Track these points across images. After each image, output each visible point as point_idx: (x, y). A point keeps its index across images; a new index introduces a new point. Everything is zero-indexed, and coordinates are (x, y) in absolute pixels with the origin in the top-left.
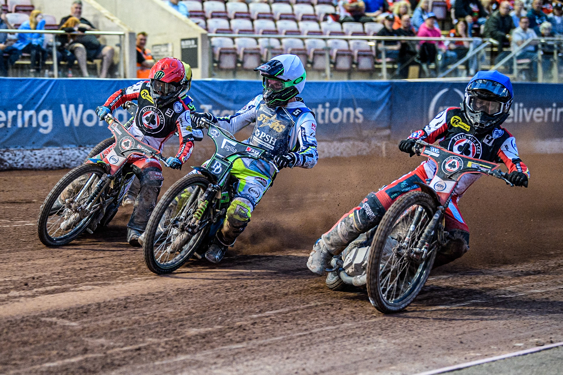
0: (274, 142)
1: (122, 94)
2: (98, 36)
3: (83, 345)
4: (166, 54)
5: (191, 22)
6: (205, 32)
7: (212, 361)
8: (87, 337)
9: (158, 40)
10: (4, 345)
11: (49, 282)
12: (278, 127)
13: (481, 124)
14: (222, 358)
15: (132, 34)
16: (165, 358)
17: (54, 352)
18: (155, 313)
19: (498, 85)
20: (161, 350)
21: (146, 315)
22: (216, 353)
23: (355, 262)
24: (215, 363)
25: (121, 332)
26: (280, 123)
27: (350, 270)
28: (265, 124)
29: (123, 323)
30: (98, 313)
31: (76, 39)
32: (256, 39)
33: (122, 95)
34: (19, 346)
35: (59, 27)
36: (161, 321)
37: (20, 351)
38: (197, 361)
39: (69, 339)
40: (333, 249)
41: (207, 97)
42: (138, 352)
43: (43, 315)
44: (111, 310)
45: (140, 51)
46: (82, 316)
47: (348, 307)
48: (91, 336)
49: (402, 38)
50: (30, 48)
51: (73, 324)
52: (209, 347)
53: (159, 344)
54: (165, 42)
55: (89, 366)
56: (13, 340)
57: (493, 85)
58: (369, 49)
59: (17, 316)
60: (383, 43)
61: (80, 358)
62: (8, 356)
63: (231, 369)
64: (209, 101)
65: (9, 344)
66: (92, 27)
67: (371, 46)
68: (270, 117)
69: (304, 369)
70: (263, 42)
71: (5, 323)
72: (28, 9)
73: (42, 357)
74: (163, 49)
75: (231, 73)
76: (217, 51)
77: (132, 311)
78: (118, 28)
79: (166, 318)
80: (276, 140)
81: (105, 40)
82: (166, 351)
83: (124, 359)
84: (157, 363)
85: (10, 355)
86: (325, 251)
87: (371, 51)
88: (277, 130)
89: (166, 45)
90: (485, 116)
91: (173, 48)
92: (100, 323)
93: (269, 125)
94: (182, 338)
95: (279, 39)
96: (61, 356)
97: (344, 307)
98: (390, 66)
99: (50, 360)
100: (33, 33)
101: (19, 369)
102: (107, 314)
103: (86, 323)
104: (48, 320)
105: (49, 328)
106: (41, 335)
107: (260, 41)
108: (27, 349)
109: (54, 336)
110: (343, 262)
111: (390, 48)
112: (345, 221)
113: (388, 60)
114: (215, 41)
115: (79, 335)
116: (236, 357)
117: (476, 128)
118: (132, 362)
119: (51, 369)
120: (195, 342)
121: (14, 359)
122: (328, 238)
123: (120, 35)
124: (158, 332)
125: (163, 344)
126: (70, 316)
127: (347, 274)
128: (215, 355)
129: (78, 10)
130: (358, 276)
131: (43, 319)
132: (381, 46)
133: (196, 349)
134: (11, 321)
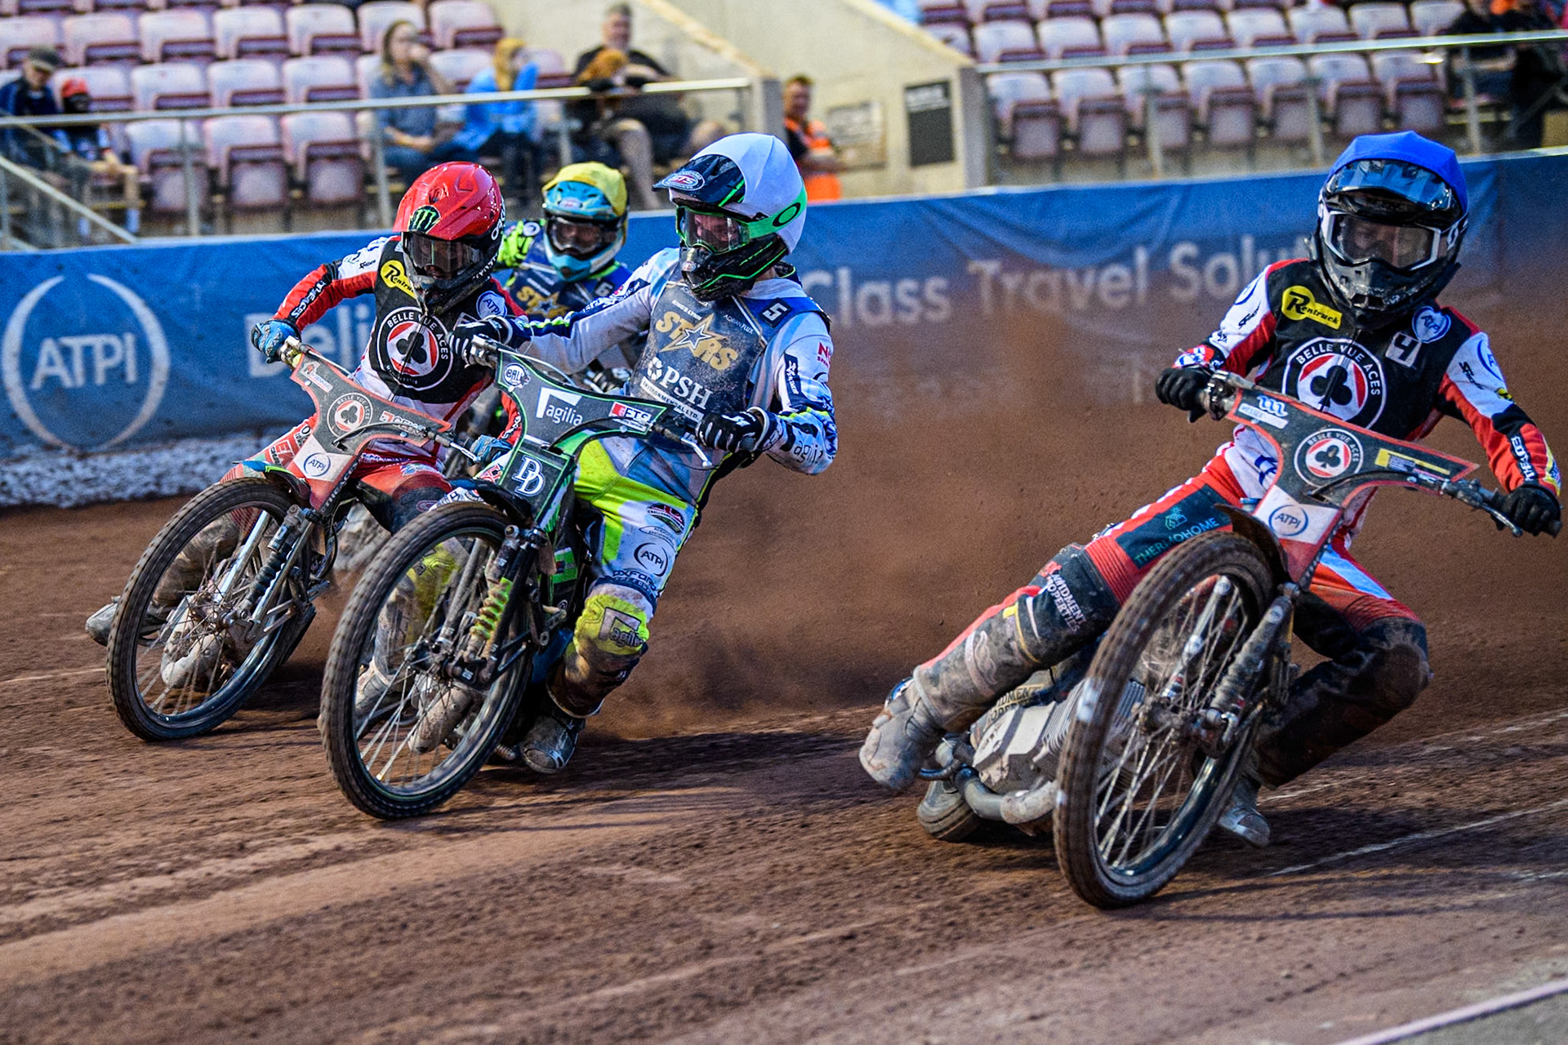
0: (705, 399)
1: (327, 278)
2: (678, 96)
3: (699, 933)
4: (865, 130)
5: (930, 37)
6: (967, 61)
7: (1053, 959)
8: (708, 911)
9: (843, 94)
10: (488, 945)
11: (593, 768)
12: (717, 355)
13: (1373, 300)
14: (1080, 948)
15: (770, 84)
16: (923, 956)
17: (625, 958)
18: (887, 836)
19: (1422, 174)
20: (910, 935)
21: (862, 843)
22: (1062, 937)
23: (1010, 750)
24: (1062, 963)
25: (799, 892)
26: (724, 343)
27: (994, 774)
28: (678, 342)
29: (801, 868)
30: (731, 847)
31: (621, 107)
32: (1112, 70)
33: (328, 283)
34: (529, 947)
35: (572, 80)
36: (905, 857)
37: (532, 958)
38: (1013, 960)
39: (660, 919)
40: (947, 712)
41: (985, 237)
42: (849, 944)
43: (584, 860)
44: (767, 836)
45: (795, 127)
46: (690, 855)
47: (1418, 789)
48: (719, 910)
49: (1520, 36)
50: (498, 142)
51: (668, 878)
52: (1042, 922)
53: (903, 921)
54: (861, 97)
55: (720, 989)
56: (512, 931)
57: (1404, 175)
58: (1425, 72)
59: (517, 864)
60: (1465, 53)
61: (693, 970)
62: (500, 974)
63: (1106, 976)
64: (991, 250)
65: (503, 943)
66: (662, 73)
67: (1432, 66)
68: (694, 322)
69: (1309, 966)
70: (1131, 78)
71: (485, 886)
72: (486, 38)
73: (592, 972)
74: (858, 117)
75: (1047, 169)
76: (1005, 111)
77: (824, 833)
78: (731, 71)
79: (917, 847)
80: (708, 393)
81: (698, 106)
82: (924, 937)
83: (811, 966)
84: (902, 971)
85: (508, 972)
86: (920, 719)
87: (1434, 78)
88: (714, 363)
89: (865, 106)
90: (1383, 272)
91: (885, 113)
92: (738, 871)
93: (691, 346)
94: (965, 900)
95: (1176, 66)
96: (641, 968)
97: (1408, 790)
98: (1490, 117)
99: (614, 979)
100: (503, 103)
101: (533, 1008)
102: (756, 846)
103: (702, 873)
104: (599, 871)
105: (604, 894)
106: (585, 914)
107: (1124, 74)
108: (551, 952)
109: (621, 914)
110: (972, 752)
111: (1486, 66)
112: (989, 630)
113: (1483, 100)
114: (998, 85)
115: (686, 908)
116: (1117, 943)
117: (1358, 313)
118: (833, 972)
119: (619, 1004)
120: (1000, 909)
121: (518, 983)
122: (934, 679)
123: (738, 90)
124: (898, 887)
125: (915, 920)
126: (656, 857)
127: (984, 785)
128: (1059, 942)
129: (621, 30)
130: (1019, 794)
131: (587, 870)
132: (1461, 64)
133: (1006, 929)
134: (502, 881)
